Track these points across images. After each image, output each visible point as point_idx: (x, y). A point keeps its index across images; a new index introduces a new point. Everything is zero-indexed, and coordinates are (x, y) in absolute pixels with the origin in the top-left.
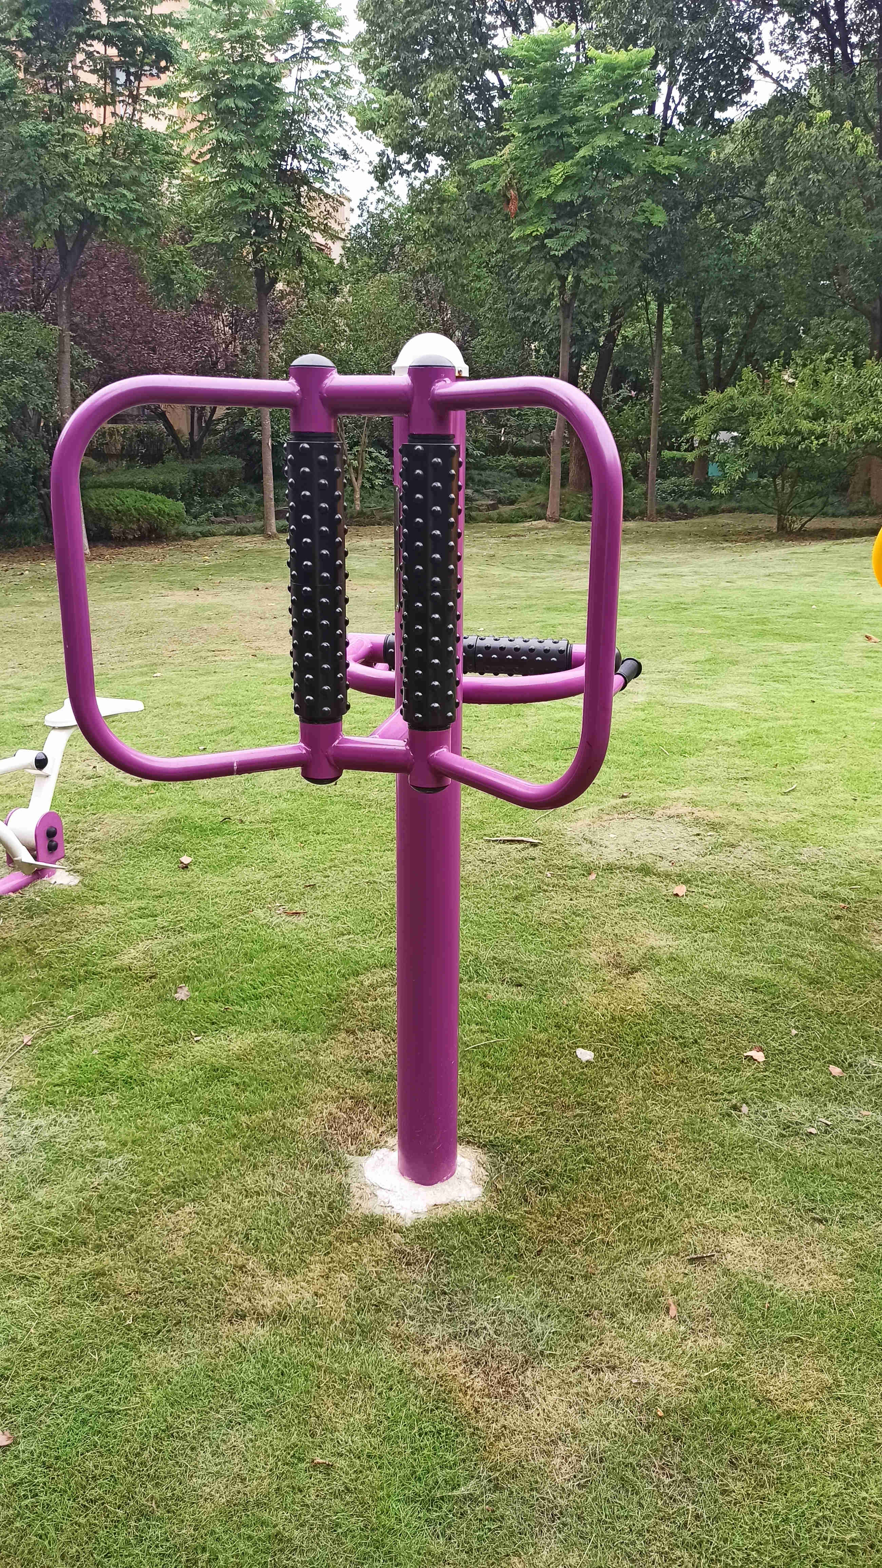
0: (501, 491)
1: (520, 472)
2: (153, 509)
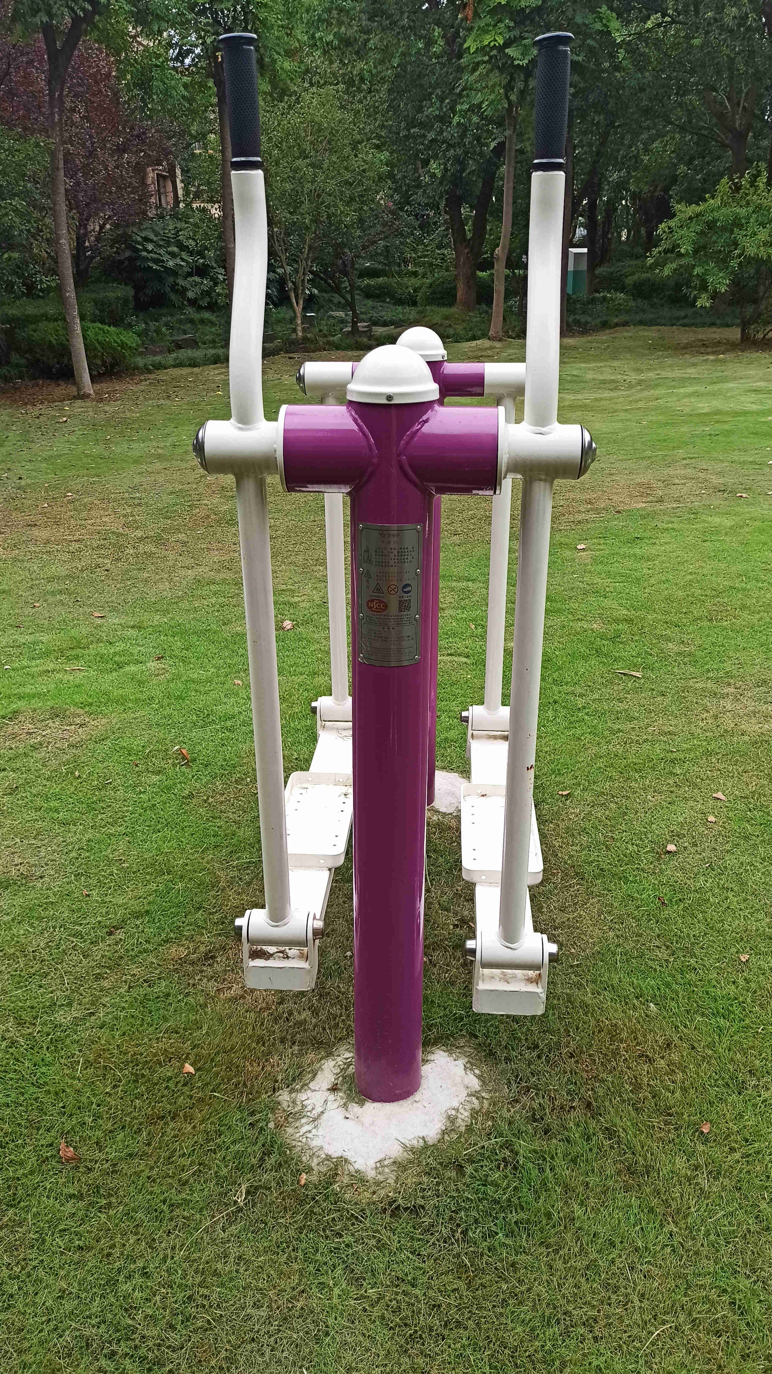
2: (115, 342)
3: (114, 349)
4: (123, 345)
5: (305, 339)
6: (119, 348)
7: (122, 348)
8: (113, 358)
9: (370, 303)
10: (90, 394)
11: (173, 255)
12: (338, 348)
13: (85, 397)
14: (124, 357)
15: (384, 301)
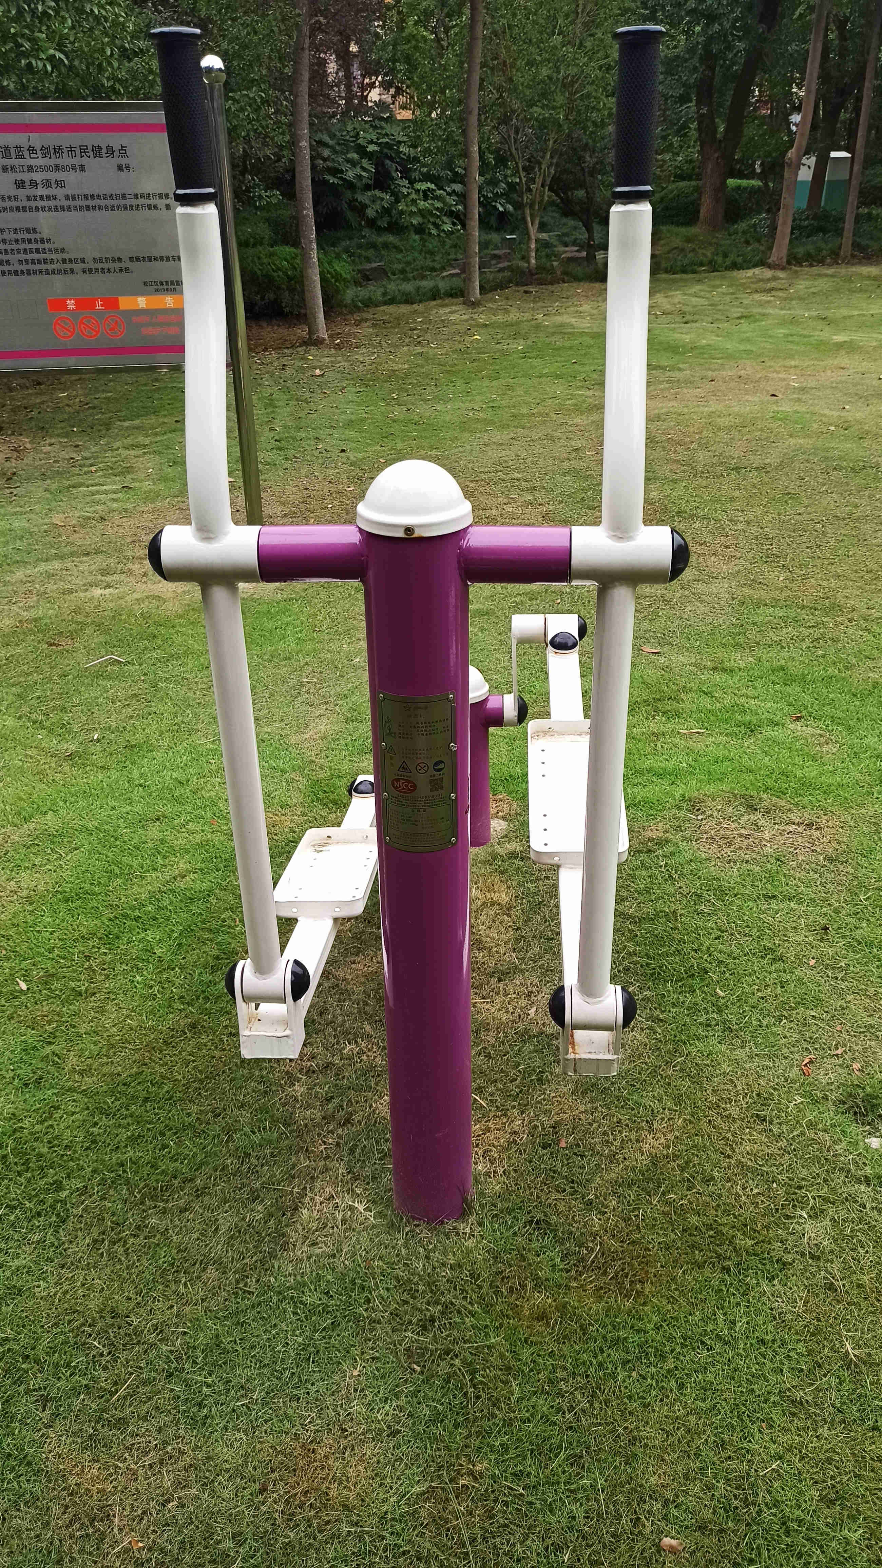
10: (324, 339)
11: (354, 164)
13: (318, 342)
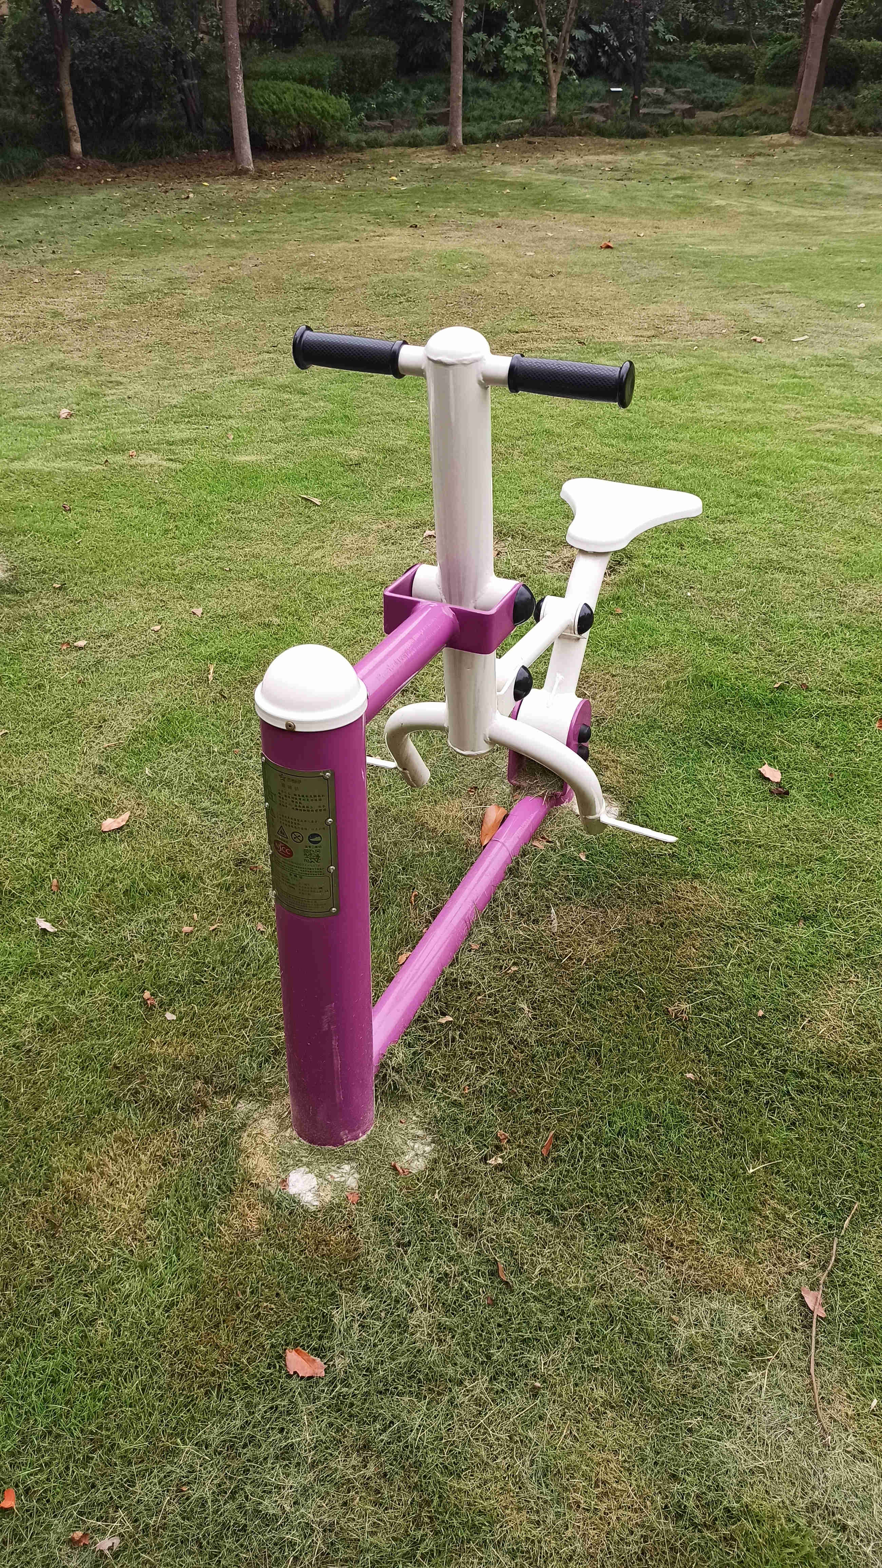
0: (694, 91)
1: (716, 66)
2: (315, 108)
3: (311, 116)
4: (324, 113)
5: (557, 119)
6: (318, 117)
7: (322, 117)
8: (311, 129)
9: (712, 78)
10: (248, 170)
12: (601, 132)
13: (241, 173)
14: (324, 128)
15: (732, 77)
